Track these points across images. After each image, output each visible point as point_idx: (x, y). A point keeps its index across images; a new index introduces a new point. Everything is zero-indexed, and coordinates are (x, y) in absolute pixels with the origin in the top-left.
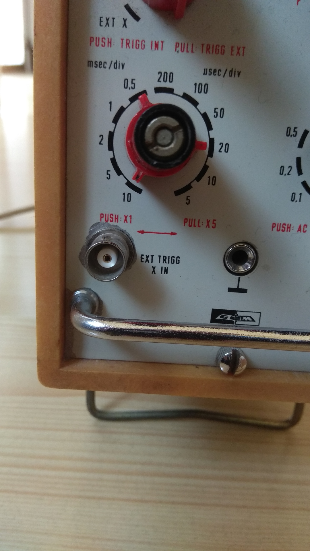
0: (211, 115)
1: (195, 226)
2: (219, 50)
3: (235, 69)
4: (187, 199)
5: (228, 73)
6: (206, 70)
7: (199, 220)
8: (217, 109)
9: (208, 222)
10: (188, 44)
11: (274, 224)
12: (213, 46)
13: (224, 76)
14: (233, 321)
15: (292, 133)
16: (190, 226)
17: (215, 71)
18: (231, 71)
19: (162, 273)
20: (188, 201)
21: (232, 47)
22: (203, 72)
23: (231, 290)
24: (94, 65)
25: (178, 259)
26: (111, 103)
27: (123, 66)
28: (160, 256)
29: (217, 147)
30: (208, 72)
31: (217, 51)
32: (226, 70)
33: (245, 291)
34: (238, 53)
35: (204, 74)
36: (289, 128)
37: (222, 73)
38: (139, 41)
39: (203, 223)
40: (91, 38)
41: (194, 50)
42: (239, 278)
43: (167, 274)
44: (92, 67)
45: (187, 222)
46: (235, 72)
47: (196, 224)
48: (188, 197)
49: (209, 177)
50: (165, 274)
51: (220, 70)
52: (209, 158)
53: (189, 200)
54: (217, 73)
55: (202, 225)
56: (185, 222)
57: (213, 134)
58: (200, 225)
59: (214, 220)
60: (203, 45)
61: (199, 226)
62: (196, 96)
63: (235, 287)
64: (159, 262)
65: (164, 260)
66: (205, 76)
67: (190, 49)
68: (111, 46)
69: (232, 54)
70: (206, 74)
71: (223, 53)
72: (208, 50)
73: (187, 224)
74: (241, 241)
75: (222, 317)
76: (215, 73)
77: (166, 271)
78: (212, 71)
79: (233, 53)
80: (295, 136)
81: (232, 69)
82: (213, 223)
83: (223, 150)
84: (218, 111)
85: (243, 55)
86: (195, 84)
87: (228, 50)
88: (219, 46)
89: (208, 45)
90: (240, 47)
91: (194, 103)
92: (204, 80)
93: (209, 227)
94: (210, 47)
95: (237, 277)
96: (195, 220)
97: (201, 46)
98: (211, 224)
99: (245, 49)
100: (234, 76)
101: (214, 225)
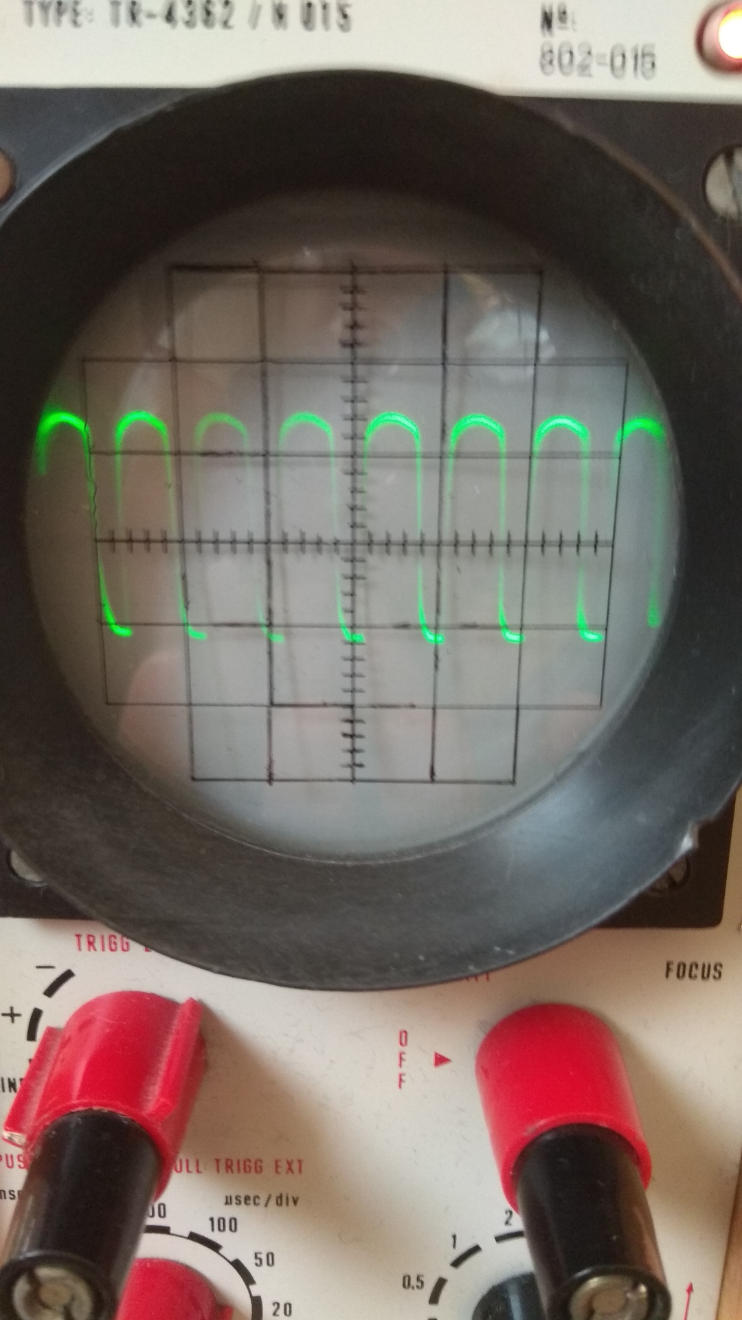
0: (249, 1264)
2: (250, 1167)
3: (287, 1195)
5: (273, 1200)
6: (229, 1198)
8: (260, 1253)
10: (187, 1161)
12: (238, 1162)
13: (266, 1206)
15: (414, 1282)
17: (247, 1198)
18: (280, 1197)
21: (277, 1162)
22: (225, 1201)
24: (8, 1195)
29: (268, 1309)
30: (234, 1200)
31: (247, 1169)
32: (270, 1196)
34: (290, 1169)
35: (227, 1203)
36: (407, 1277)
37: (262, 1201)
41: (201, 1169)
46: (287, 1198)
51: (257, 1197)
54: (251, 1201)
57: (255, 1290)
60: (218, 1161)
62: (215, 1237)
66: (228, 1206)
67: (192, 1167)
69: (277, 1172)
70: (231, 1203)
71: (259, 1169)
72: (228, 1167)
76: (248, 1202)
78: (242, 1199)
79: (279, 1170)
80: (420, 1287)
81: (281, 1194)
83: (281, 1312)
84: (263, 1256)
85: (300, 1171)
86: (212, 1219)
87: (268, 1165)
88: (249, 1160)
89: (227, 1160)
90: (292, 1161)
91: (215, 1247)
92: (228, 1212)
94: (232, 1163)
97: (215, 1163)
99: (303, 1163)
100: (287, 1205)
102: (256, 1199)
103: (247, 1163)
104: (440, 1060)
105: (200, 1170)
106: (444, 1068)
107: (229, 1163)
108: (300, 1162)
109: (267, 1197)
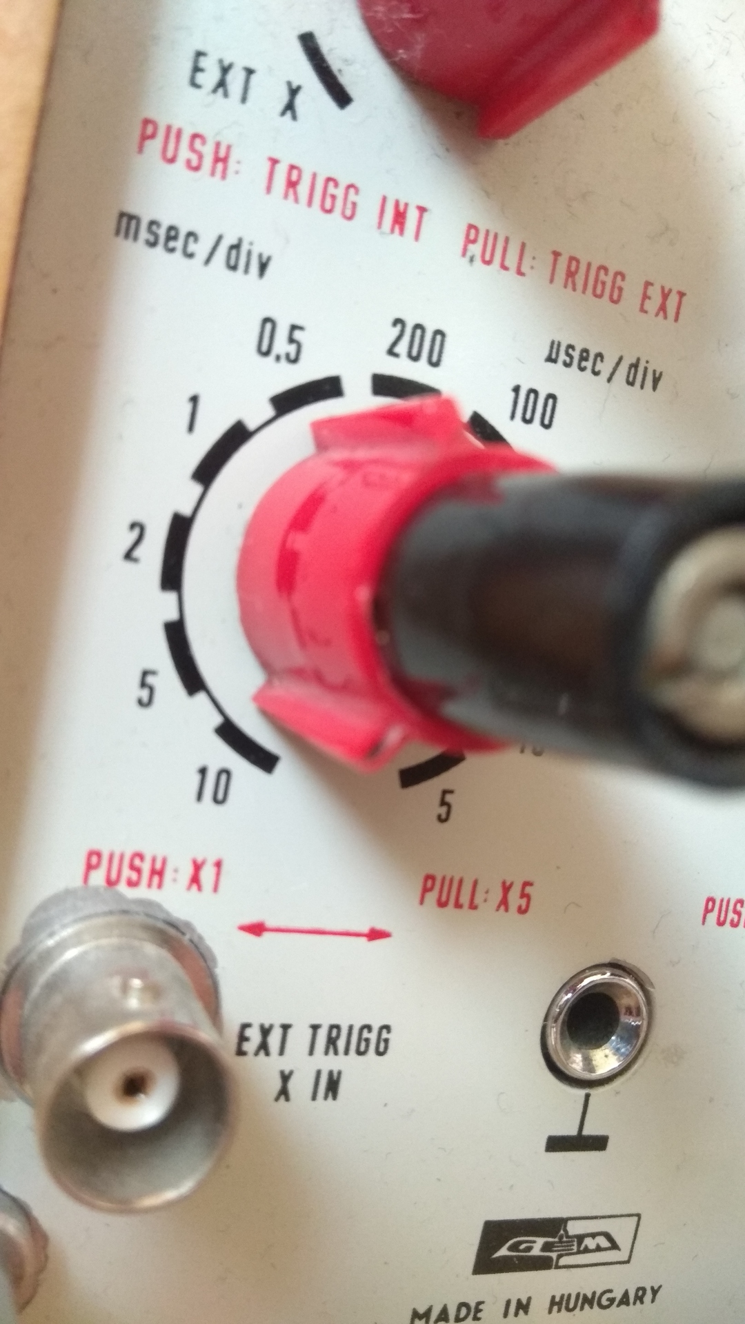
1: (458, 905)
2: (604, 283)
3: (647, 362)
4: (443, 803)
5: (623, 369)
6: (555, 346)
7: (475, 883)
9: (506, 888)
10: (507, 240)
11: (710, 902)
12: (589, 266)
13: (609, 380)
14: (550, 1259)
16: (442, 904)
17: (584, 354)
18: (635, 366)
19: (314, 1098)
20: (443, 810)
21: (648, 284)
22: (546, 353)
23: (556, 1144)
24: (144, 234)
25: (385, 1035)
26: (194, 400)
27: (263, 267)
28: (315, 1028)
30: (562, 356)
31: (598, 290)
32: (621, 359)
33: (599, 1143)
34: (663, 308)
35: (550, 359)
37: (605, 368)
38: (336, 184)
39: (487, 893)
40: (146, 122)
41: (525, 266)
42: (587, 1096)
43: (335, 1098)
44: (136, 238)
45: (431, 889)
46: (646, 369)
47: (465, 899)
48: (445, 792)
50: (326, 1098)
51: (599, 356)
53: (449, 806)
54: (588, 364)
55: (485, 901)
56: (425, 890)
58: (478, 899)
59: (527, 884)
60: (556, 254)
61: (473, 906)
62: (513, 432)
63: (573, 1131)
64: (311, 1052)
65: (332, 1042)
66: (549, 366)
67: (511, 260)
68: (224, 176)
69: (643, 310)
70: (555, 361)
71: (616, 297)
72: (571, 274)
73: (432, 897)
74: (607, 960)
75: (514, 1248)
76: (584, 364)
77: (333, 1086)
78: (576, 355)
79: (648, 304)
81: (638, 360)
82: (524, 895)
85: (677, 319)
86: (516, 390)
87: (632, 290)
88: (606, 270)
89: (572, 259)
90: (670, 291)
92: (547, 379)
93: (507, 910)
94: (578, 267)
95: (581, 1093)
96: (461, 882)
97: (551, 258)
98: (514, 899)
99: (685, 299)
100: (642, 387)
101: (523, 902)
102: (599, 359)
103: (602, 274)
105: (523, 269)
107: (574, 265)
108: (681, 295)
109: (616, 360)
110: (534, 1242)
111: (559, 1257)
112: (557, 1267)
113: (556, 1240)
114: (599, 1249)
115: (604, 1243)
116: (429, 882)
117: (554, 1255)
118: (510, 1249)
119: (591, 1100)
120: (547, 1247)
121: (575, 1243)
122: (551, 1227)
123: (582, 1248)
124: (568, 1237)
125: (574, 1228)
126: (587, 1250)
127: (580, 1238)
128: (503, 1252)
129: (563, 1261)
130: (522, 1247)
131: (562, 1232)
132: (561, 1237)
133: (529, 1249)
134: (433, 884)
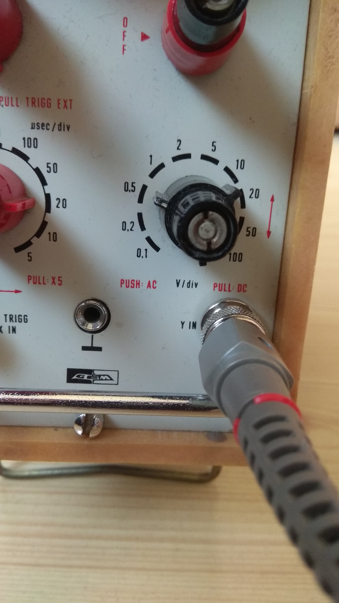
0: (44, 171)
1: (40, 283)
2: (44, 103)
3: (64, 123)
4: (29, 256)
5: (56, 127)
6: (33, 124)
7: (44, 278)
8: (50, 163)
9: (53, 279)
10: (12, 98)
11: (122, 281)
12: (38, 99)
13: (53, 131)
15: (130, 188)
16: (35, 283)
17: (43, 125)
18: (60, 125)
19: (9, 333)
20: (29, 258)
21: (59, 100)
22: (31, 126)
23: (84, 348)
25: (26, 317)
28: (6, 315)
29: (54, 203)
30: (36, 127)
31: (43, 105)
32: (55, 124)
33: (99, 349)
34: (65, 106)
35: (32, 128)
36: (126, 184)
37: (51, 127)
39: (48, 280)
42: (92, 336)
43: (15, 333)
45: (31, 279)
46: (64, 126)
47: (41, 281)
48: (29, 253)
49: (49, 233)
50: (13, 333)
52: (47, 214)
53: (31, 257)
54: (45, 127)
55: (48, 282)
56: (29, 280)
57: (48, 189)
58: (46, 282)
59: (59, 277)
60: (27, 98)
61: (44, 284)
62: (26, 151)
63: (90, 345)
64: (6, 321)
65: (11, 319)
66: (33, 130)
67: (14, 103)
69: (59, 108)
70: (34, 128)
71: (49, 106)
72: (33, 103)
73: (31, 281)
74: (90, 298)
76: (43, 127)
77: (14, 330)
78: (40, 125)
79: (60, 106)
80: (133, 191)
81: (61, 123)
82: (59, 280)
83: (61, 205)
84: (51, 166)
85: (71, 108)
86: (24, 139)
87: (54, 103)
88: (44, 99)
89: (32, 98)
90: (67, 100)
91: (25, 158)
92: (33, 134)
93: (55, 284)
94: (35, 100)
95: (91, 335)
96: (39, 277)
97: (26, 100)
98: (56, 280)
99: (72, 102)
100: (64, 130)
101: (60, 282)
102: (48, 125)
103: (43, 100)
104: (144, 37)
105: (18, 105)
106: (146, 42)
107: (34, 100)
108: (71, 100)
109: (53, 124)
110: (84, 375)
111: (94, 381)
112: (93, 383)
113: (91, 375)
114: (106, 379)
115: (108, 378)
116: (29, 278)
117: (92, 380)
118: (77, 376)
119: (94, 337)
120: (88, 377)
121: (98, 377)
122: (89, 372)
123: (101, 379)
124: (95, 375)
125: (96, 373)
126: (102, 380)
127: (100, 376)
128: (75, 377)
129: (95, 382)
130: (81, 376)
131: (93, 373)
132: (93, 375)
133: (83, 377)
134: (31, 278)
